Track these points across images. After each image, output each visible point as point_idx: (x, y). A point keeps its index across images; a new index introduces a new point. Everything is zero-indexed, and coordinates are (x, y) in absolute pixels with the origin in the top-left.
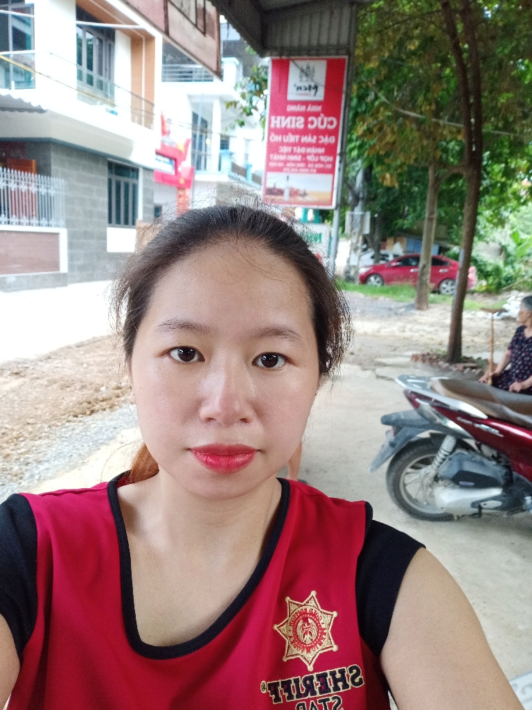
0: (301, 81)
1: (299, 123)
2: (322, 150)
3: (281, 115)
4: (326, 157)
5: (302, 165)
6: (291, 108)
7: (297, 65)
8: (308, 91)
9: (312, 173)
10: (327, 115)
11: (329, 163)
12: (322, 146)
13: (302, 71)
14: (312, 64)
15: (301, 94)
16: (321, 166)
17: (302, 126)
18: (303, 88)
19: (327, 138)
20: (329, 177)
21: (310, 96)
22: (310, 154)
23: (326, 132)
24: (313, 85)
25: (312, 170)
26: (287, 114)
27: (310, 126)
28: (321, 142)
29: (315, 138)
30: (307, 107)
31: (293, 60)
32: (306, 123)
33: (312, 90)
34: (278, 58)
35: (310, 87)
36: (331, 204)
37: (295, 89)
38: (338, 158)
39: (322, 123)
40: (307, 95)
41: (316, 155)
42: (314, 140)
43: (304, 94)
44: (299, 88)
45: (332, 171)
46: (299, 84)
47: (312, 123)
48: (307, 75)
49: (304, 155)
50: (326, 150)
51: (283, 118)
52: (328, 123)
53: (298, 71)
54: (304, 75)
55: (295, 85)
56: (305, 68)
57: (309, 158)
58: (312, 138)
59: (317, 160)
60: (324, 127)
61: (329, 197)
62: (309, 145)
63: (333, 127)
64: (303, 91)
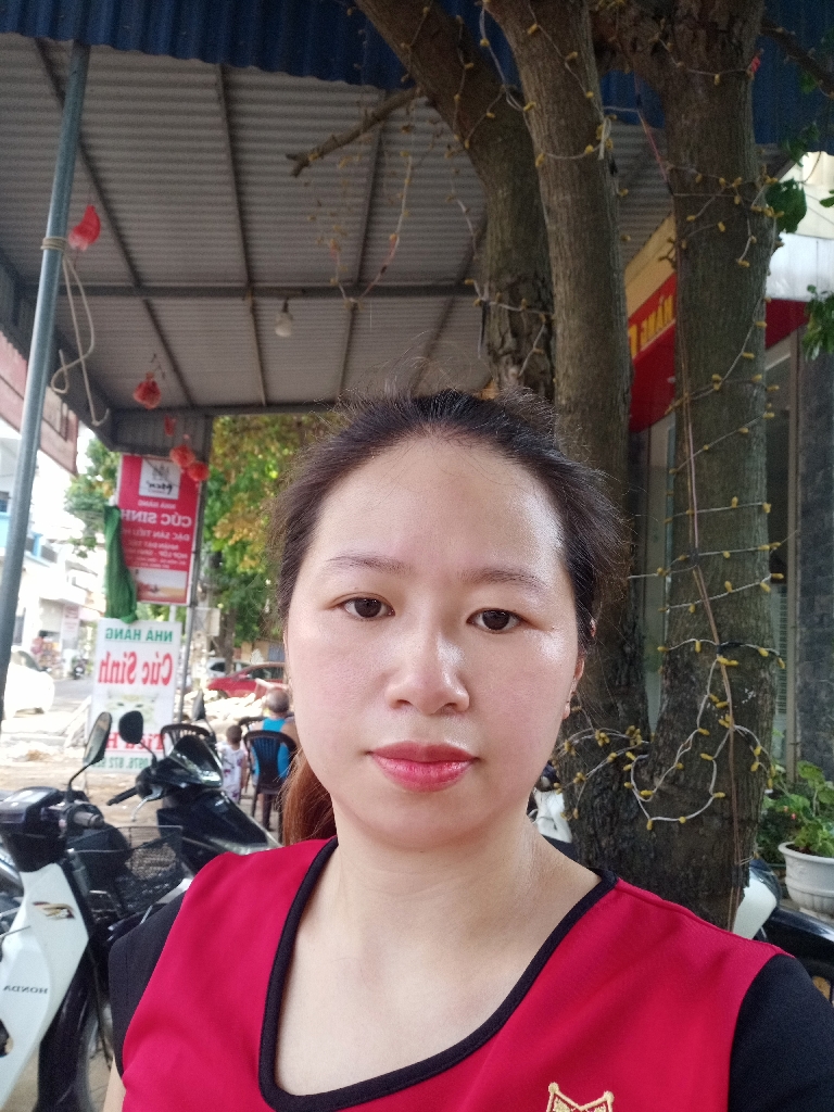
0: (155, 479)
1: (152, 518)
2: (176, 547)
3: (132, 509)
4: (180, 553)
5: (153, 560)
6: (142, 503)
7: (150, 463)
8: (161, 490)
9: (165, 569)
10: (182, 514)
11: (182, 560)
12: (175, 543)
13: (156, 469)
15: (154, 492)
16: (174, 562)
17: (154, 522)
18: (156, 486)
19: (180, 534)
20: (184, 574)
21: (164, 494)
22: (162, 550)
23: (181, 530)
24: (167, 484)
25: (164, 566)
26: (139, 509)
27: (163, 523)
28: (174, 539)
29: (168, 534)
30: (160, 504)
31: (147, 459)
32: (159, 519)
33: (165, 488)
34: (128, 454)
35: (164, 486)
36: (185, 601)
37: (147, 486)
38: (193, 556)
39: (176, 521)
40: (160, 492)
41: (170, 551)
42: (167, 536)
43: (157, 492)
44: (152, 485)
45: (186, 568)
46: (152, 482)
47: (165, 519)
48: (160, 474)
49: (156, 550)
50: (180, 547)
51: (134, 512)
52: (182, 521)
53: (151, 470)
54: (158, 474)
55: (147, 482)
56: (158, 467)
57: (162, 554)
58: (165, 534)
59: (170, 555)
60: (178, 524)
61: (183, 594)
62: (162, 541)
63: (188, 525)
64: (156, 489)
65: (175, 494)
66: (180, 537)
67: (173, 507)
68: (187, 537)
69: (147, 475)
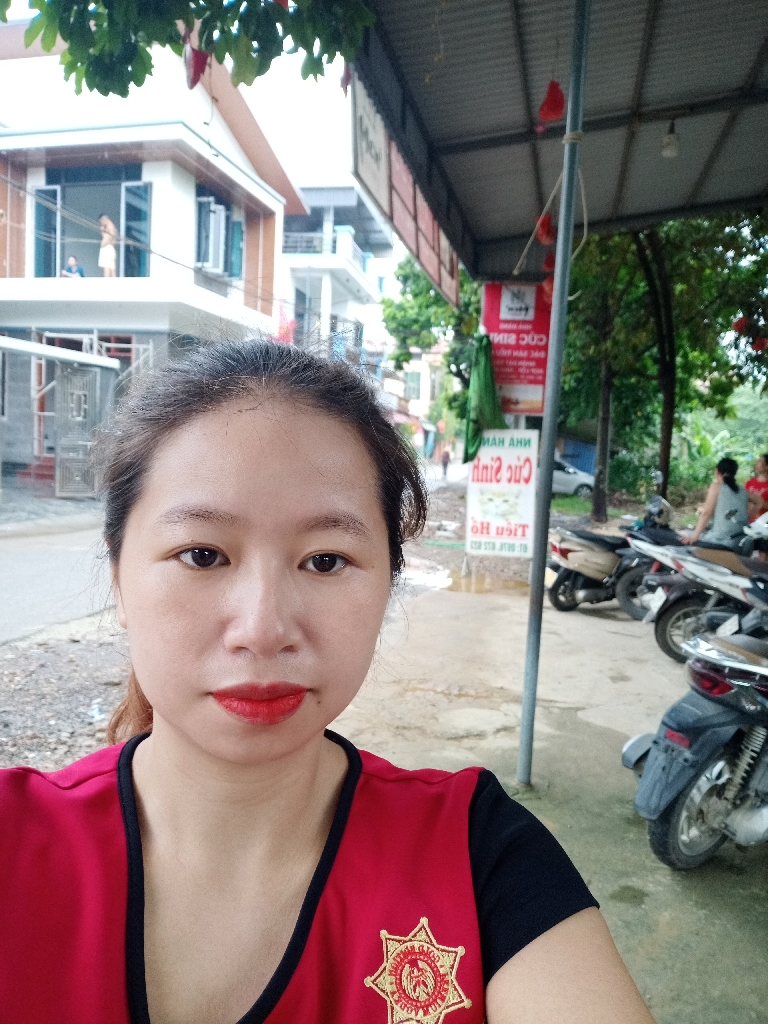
0: (513, 303)
1: (512, 339)
2: (532, 364)
3: (494, 333)
5: (514, 377)
6: (503, 326)
7: (508, 289)
8: (519, 312)
9: (523, 383)
11: (538, 374)
12: (533, 359)
13: (514, 294)
14: (523, 288)
15: (512, 315)
16: (531, 377)
17: (515, 342)
18: (514, 309)
20: (539, 388)
21: (521, 316)
22: (521, 367)
23: (536, 347)
24: (523, 306)
26: (500, 332)
27: (521, 342)
28: (531, 356)
29: (526, 353)
30: (519, 326)
32: (518, 339)
33: (523, 311)
34: (490, 283)
35: (521, 309)
36: (542, 412)
37: (506, 310)
39: (533, 340)
40: (518, 315)
41: (529, 367)
42: (524, 354)
43: (515, 315)
44: (511, 309)
45: (543, 382)
46: (511, 306)
47: (523, 339)
48: (518, 298)
49: (516, 368)
50: (535, 363)
51: (496, 335)
52: (537, 339)
53: (510, 295)
54: (516, 298)
55: (507, 307)
56: (516, 292)
57: (521, 370)
59: (527, 371)
60: (534, 343)
61: (540, 405)
62: (521, 359)
63: (543, 343)
64: (514, 311)
65: (531, 315)
66: (536, 354)
67: (528, 327)
68: (542, 354)
69: (506, 301)
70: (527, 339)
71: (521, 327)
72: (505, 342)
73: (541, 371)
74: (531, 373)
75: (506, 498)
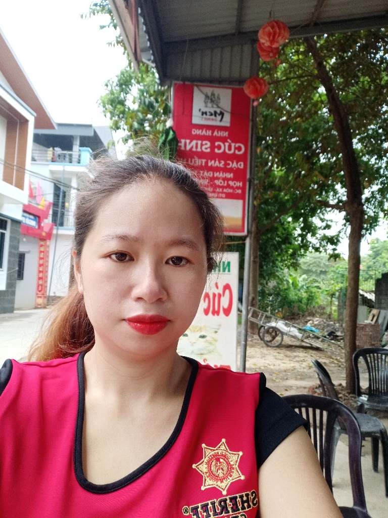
0: (206, 106)
1: (206, 147)
2: (231, 175)
3: (185, 138)
4: (234, 182)
6: (196, 132)
7: (202, 92)
8: (213, 117)
9: (222, 198)
11: (238, 188)
12: (230, 170)
13: (207, 96)
14: (217, 91)
15: (206, 119)
16: (230, 191)
17: (209, 150)
18: (208, 114)
19: (235, 163)
20: (240, 202)
21: (216, 122)
22: (218, 178)
23: (234, 157)
24: (218, 111)
25: (220, 195)
26: (192, 138)
27: (216, 151)
28: (228, 167)
29: (223, 162)
30: (213, 133)
31: (197, 86)
32: (213, 147)
33: (217, 115)
35: (215, 113)
36: (243, 231)
37: (200, 113)
38: (247, 184)
39: (230, 149)
40: (213, 119)
41: (224, 179)
42: (222, 165)
43: (209, 119)
44: (204, 113)
45: (241, 197)
47: (219, 147)
48: (212, 101)
49: (212, 179)
50: (234, 175)
51: (188, 141)
52: (236, 148)
53: (202, 98)
54: (209, 101)
55: (200, 110)
56: (210, 94)
57: (217, 182)
58: (220, 163)
59: (226, 185)
60: (232, 152)
61: (240, 223)
62: (217, 169)
63: (241, 152)
64: (208, 117)
65: (227, 121)
66: (234, 165)
67: (226, 134)
68: (241, 165)
69: (199, 103)
70: (224, 148)
71: (215, 133)
72: (199, 150)
73: (241, 184)
74: (228, 186)
75: (203, 333)
